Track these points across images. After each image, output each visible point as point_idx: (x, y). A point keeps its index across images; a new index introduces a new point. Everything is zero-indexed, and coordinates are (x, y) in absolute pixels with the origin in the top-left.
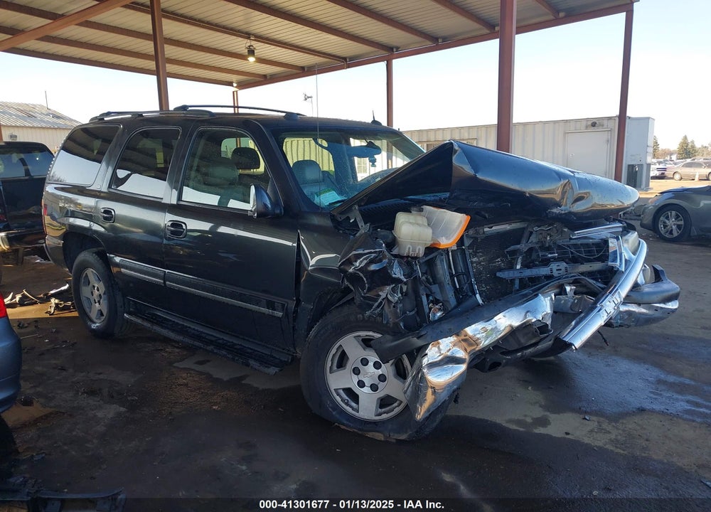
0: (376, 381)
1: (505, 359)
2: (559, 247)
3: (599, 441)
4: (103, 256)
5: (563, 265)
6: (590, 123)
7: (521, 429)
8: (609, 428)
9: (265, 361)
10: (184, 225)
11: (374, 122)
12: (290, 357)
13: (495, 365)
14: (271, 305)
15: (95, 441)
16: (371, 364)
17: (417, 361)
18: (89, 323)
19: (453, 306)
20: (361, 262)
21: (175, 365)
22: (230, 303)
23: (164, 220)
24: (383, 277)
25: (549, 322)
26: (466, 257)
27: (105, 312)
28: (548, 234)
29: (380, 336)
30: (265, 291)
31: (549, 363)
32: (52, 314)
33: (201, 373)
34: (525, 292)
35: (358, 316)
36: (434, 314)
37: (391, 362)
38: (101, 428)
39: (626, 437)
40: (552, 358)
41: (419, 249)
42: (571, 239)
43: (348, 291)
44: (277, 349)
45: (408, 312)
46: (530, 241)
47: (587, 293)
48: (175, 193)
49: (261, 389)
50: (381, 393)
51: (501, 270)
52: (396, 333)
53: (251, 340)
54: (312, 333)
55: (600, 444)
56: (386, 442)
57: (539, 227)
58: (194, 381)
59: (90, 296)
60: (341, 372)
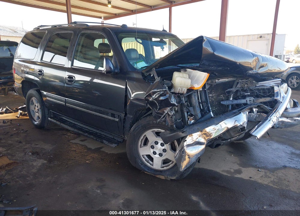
0: (162, 152)
1: (223, 142)
2: (251, 90)
3: (265, 181)
4: (39, 92)
5: (252, 98)
6: (259, 36)
7: (229, 175)
8: (270, 175)
9: (111, 141)
10: (74, 77)
11: (164, 30)
12: (122, 140)
13: (218, 145)
14: (113, 115)
15: (31, 177)
16: (159, 144)
17: (181, 144)
18: (34, 122)
19: (199, 118)
20: (156, 95)
21: (70, 141)
22: (95, 114)
23: (65, 75)
24: (166, 103)
25: (246, 126)
26: (206, 95)
27: (40, 117)
28: (246, 84)
29: (164, 131)
30: (110, 109)
31: (242, 143)
32: (19, 117)
33: (82, 145)
34: (235, 111)
35: (154, 121)
36: (190, 121)
37: (169, 143)
38: (34, 171)
39: (278, 180)
40: (242, 141)
41: (184, 90)
42: (256, 86)
43: (149, 109)
44: (116, 135)
45: (178, 120)
46: (237, 87)
47: (263, 112)
48: (70, 62)
49: (109, 153)
50: (164, 158)
51: (223, 100)
52: (172, 130)
53: (104, 131)
54: (132, 129)
55: (266, 183)
56: (166, 180)
57: (242, 80)
58: (79, 149)
59: (34, 110)
60: (145, 147)
